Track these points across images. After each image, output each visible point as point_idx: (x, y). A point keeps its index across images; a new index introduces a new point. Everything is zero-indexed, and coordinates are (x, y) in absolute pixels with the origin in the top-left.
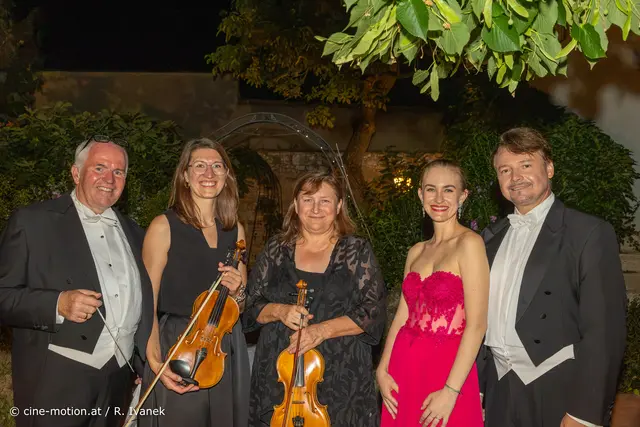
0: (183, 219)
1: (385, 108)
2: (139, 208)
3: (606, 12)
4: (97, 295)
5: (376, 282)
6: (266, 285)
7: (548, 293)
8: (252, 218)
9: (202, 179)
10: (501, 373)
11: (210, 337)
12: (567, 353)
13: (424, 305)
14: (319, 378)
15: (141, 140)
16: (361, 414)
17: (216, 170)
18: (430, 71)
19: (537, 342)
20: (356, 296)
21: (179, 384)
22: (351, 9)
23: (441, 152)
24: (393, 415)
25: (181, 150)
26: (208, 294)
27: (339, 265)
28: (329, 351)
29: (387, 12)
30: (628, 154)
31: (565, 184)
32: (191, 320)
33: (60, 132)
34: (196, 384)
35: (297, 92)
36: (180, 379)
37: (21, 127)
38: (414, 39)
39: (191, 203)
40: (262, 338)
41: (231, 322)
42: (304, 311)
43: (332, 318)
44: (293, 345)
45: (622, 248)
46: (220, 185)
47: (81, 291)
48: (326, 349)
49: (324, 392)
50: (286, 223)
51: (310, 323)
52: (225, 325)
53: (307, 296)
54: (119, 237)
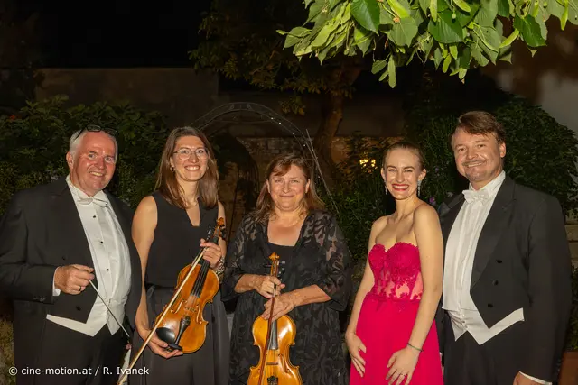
0: (169, 200)
1: (350, 96)
2: (129, 191)
3: (545, 5)
4: (91, 270)
5: (342, 254)
6: (242, 257)
7: (500, 262)
8: (232, 198)
9: (187, 163)
10: (458, 334)
11: (194, 305)
12: (517, 316)
13: (388, 273)
14: (291, 342)
15: (130, 129)
16: (330, 373)
17: (198, 155)
18: (388, 61)
19: (490, 306)
20: (323, 266)
21: (165, 349)
22: (309, 6)
23: (402, 135)
24: (361, 373)
25: (167, 137)
26: (191, 267)
27: (308, 239)
28: (300, 318)
29: (343, 8)
30: (571, 134)
31: (514, 162)
32: (176, 291)
33: (58, 122)
34: (181, 349)
35: (272, 84)
36: (166, 345)
37: (23, 119)
38: (367, 33)
39: (176, 185)
40: (240, 306)
41: (212, 293)
42: (277, 281)
43: (303, 286)
44: (267, 312)
45: (567, 219)
46: (203, 169)
47: (75, 266)
48: (297, 315)
49: (295, 354)
50: (260, 201)
51: (282, 291)
52: (207, 296)
53: (280, 267)
54: (110, 216)
